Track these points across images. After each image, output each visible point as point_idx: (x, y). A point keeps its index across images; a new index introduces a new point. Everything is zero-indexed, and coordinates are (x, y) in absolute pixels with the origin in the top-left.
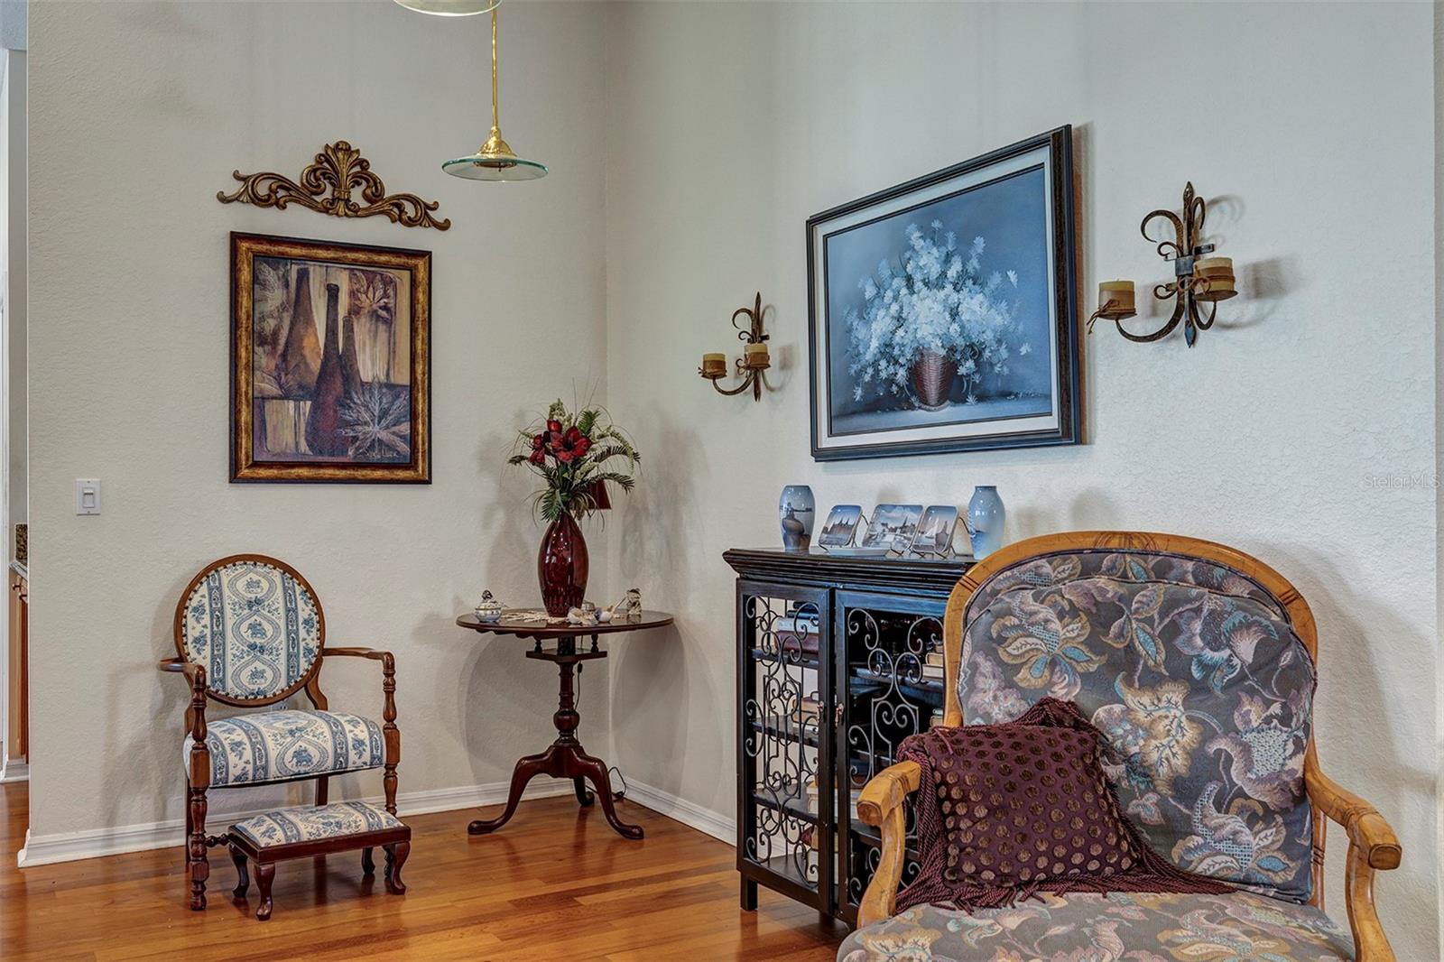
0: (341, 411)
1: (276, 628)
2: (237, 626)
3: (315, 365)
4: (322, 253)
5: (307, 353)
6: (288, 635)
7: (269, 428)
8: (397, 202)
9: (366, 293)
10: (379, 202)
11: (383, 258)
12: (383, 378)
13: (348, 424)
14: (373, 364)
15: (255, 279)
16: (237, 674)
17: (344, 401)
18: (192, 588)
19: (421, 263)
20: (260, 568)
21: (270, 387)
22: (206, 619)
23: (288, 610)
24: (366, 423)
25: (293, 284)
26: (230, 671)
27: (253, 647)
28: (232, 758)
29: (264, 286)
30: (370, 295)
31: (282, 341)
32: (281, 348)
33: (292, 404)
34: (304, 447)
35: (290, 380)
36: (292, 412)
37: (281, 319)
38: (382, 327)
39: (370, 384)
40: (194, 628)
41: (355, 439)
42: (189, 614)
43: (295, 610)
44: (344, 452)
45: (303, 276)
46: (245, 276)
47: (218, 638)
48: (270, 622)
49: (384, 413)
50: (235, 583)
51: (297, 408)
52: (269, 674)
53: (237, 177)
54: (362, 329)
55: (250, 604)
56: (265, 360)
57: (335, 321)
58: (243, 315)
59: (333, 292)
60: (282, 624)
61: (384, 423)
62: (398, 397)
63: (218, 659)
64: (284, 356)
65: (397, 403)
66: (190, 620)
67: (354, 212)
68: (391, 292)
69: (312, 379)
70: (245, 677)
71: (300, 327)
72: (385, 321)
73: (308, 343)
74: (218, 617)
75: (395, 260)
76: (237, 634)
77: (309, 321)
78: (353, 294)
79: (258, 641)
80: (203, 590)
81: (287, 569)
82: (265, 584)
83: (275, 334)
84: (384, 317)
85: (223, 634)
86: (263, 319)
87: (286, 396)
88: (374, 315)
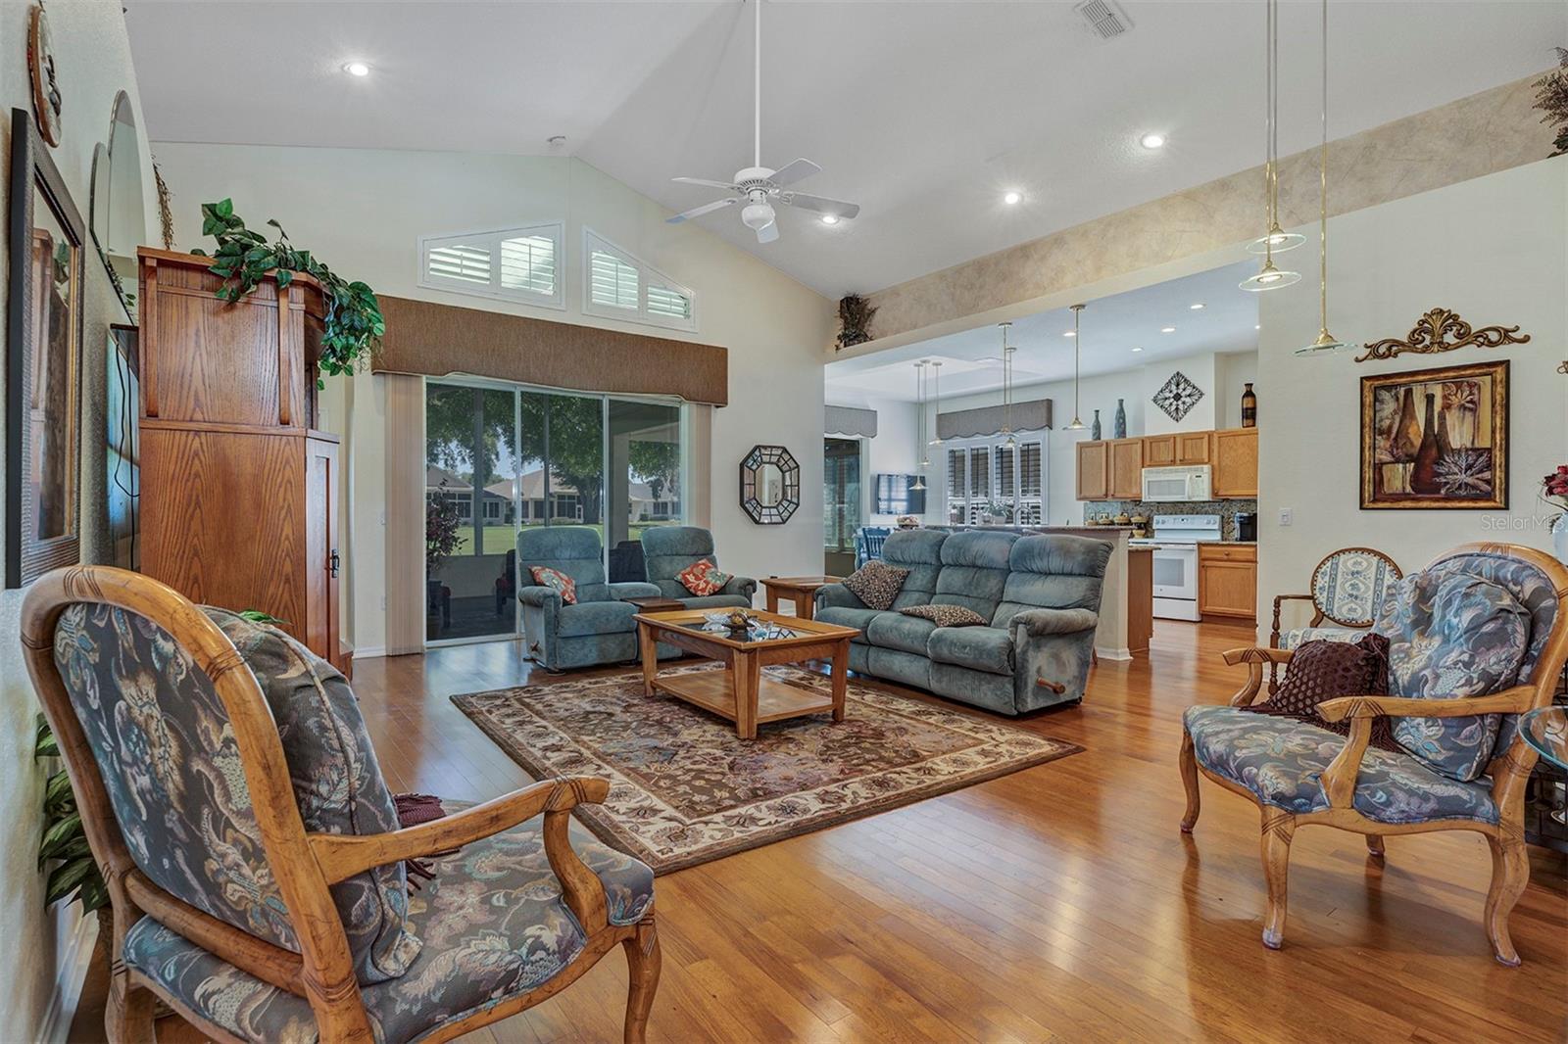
0: (1435, 467)
1: (1368, 588)
2: (1343, 584)
3: (1418, 442)
4: (1421, 378)
5: (1411, 436)
6: (1375, 592)
7: (1385, 480)
8: (1482, 333)
9: (1455, 395)
10: (1465, 336)
11: (1469, 372)
12: (1469, 445)
13: (1440, 475)
14: (1461, 437)
15: (1376, 399)
16: (1340, 608)
17: (1439, 460)
18: (1323, 563)
19: (1500, 370)
20: (1365, 555)
21: (1386, 457)
22: (1327, 578)
23: (1377, 579)
24: (1456, 474)
25: (1401, 399)
26: (1336, 606)
27: (1351, 595)
28: (1290, 641)
29: (1382, 402)
30: (1459, 395)
31: (1395, 431)
32: (1393, 436)
33: (1401, 465)
34: (1409, 489)
35: (1400, 453)
36: (1401, 470)
37: (1393, 418)
38: (1468, 414)
39: (1460, 450)
40: (1320, 583)
41: (1446, 483)
42: (1319, 575)
43: (1382, 580)
44: (1439, 493)
45: (1409, 393)
46: (1369, 398)
47: (1332, 588)
48: (1363, 583)
49: (1469, 467)
50: (1347, 562)
51: (1405, 468)
52: (1360, 611)
53: (1366, 346)
54: (1452, 418)
55: (1353, 574)
56: (1381, 442)
57: (1432, 415)
58: (1367, 419)
59: (1430, 399)
60: (1372, 586)
61: (1469, 472)
62: (1481, 455)
63: (1330, 599)
64: (1395, 439)
65: (1481, 460)
66: (1319, 579)
67: (1447, 347)
68: (1476, 391)
69: (1415, 451)
70: (1344, 610)
71: (1407, 422)
72: (1471, 410)
73: (1412, 431)
74: (1333, 579)
75: (1477, 371)
76: (1343, 589)
77: (1413, 417)
78: (1445, 397)
79: (1355, 593)
80: (1329, 564)
81: (1382, 556)
82: (1365, 564)
83: (1390, 427)
84: (1472, 407)
85: (1334, 587)
86: (1381, 420)
87: (1397, 461)
88: (1463, 407)
